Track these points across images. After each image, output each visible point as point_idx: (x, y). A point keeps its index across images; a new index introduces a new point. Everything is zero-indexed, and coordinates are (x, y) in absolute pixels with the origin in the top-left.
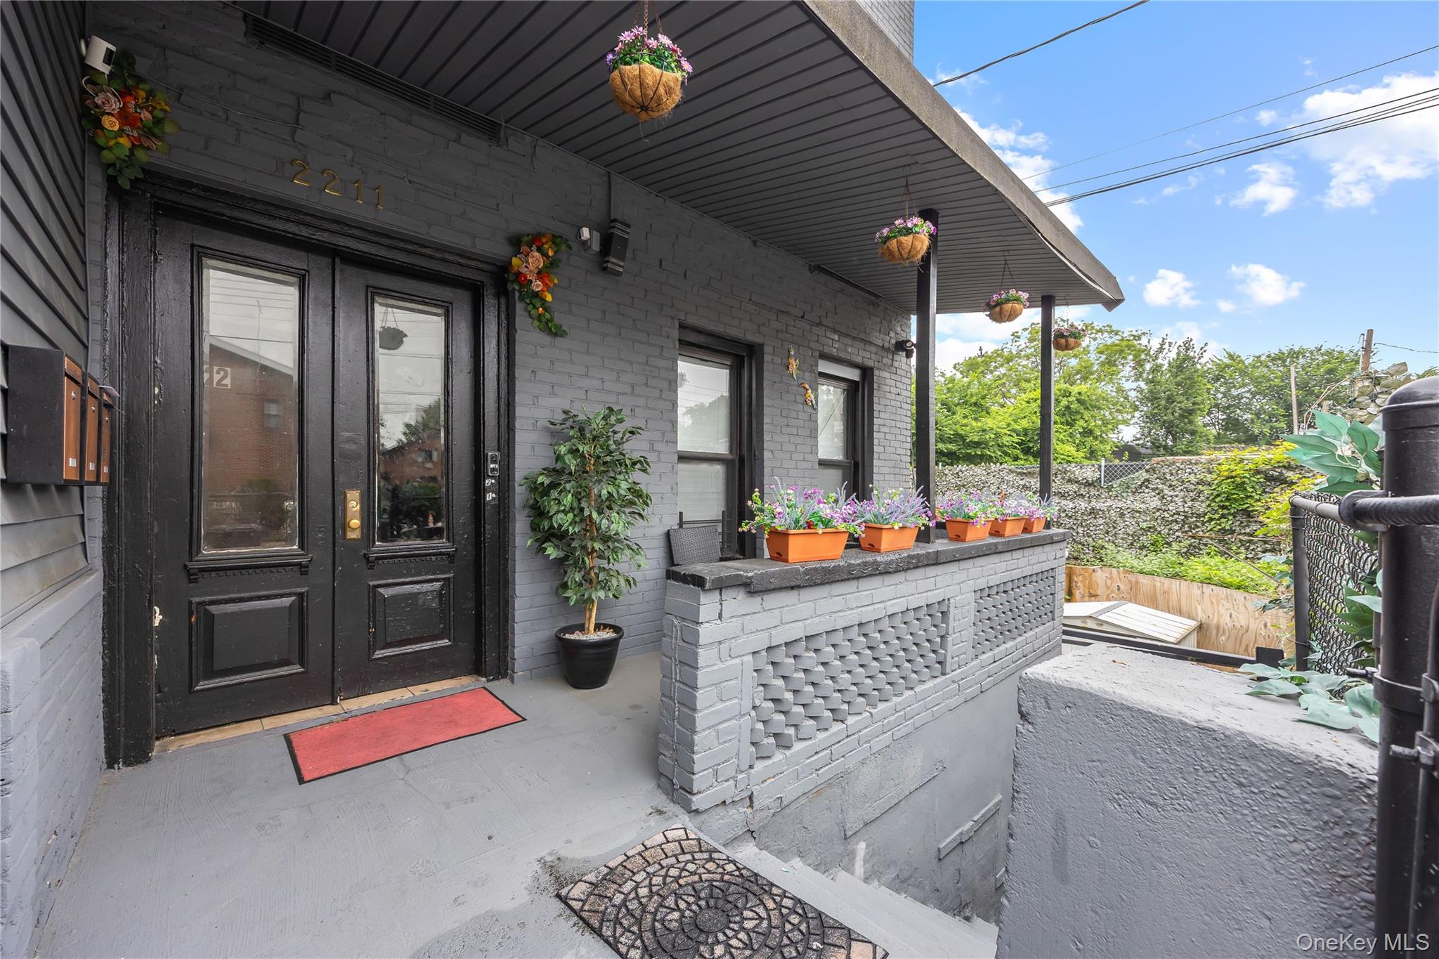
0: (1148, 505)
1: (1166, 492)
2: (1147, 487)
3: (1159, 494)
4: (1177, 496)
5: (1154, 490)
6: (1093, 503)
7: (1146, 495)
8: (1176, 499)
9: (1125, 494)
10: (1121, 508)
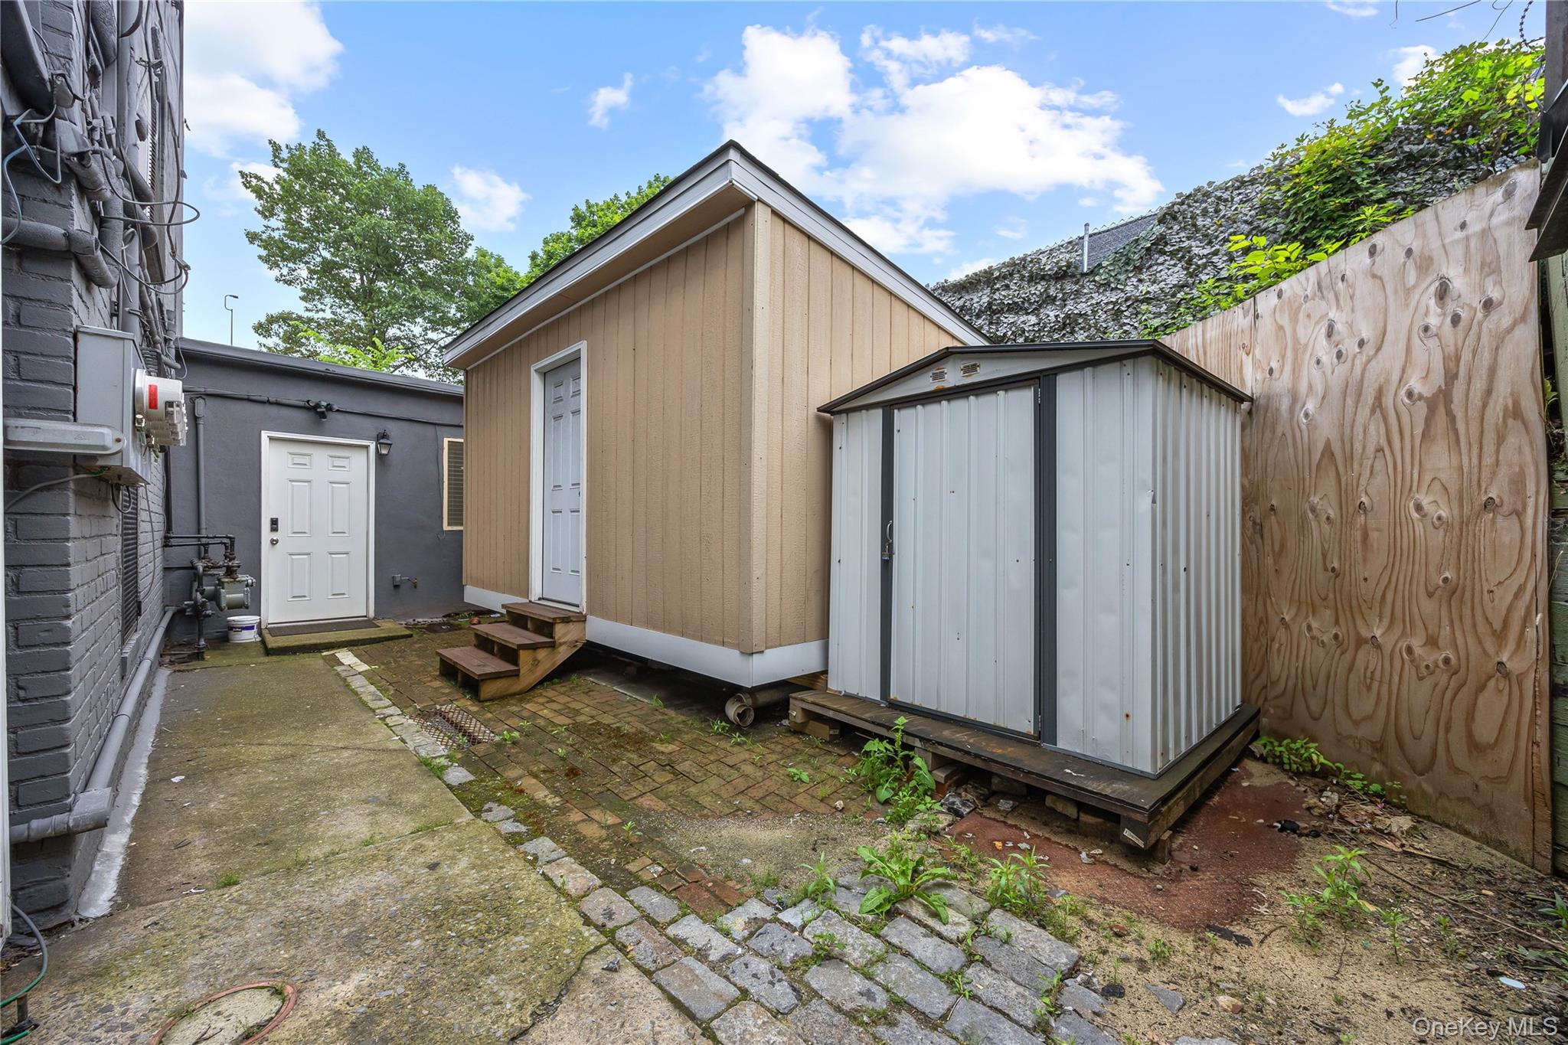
0: (1162, 285)
1: (1196, 251)
2: (1162, 253)
3: (1183, 257)
4: (1216, 253)
5: (1172, 254)
6: (1070, 306)
7: (1160, 268)
8: (1215, 259)
9: (1122, 277)
10: (1115, 303)
